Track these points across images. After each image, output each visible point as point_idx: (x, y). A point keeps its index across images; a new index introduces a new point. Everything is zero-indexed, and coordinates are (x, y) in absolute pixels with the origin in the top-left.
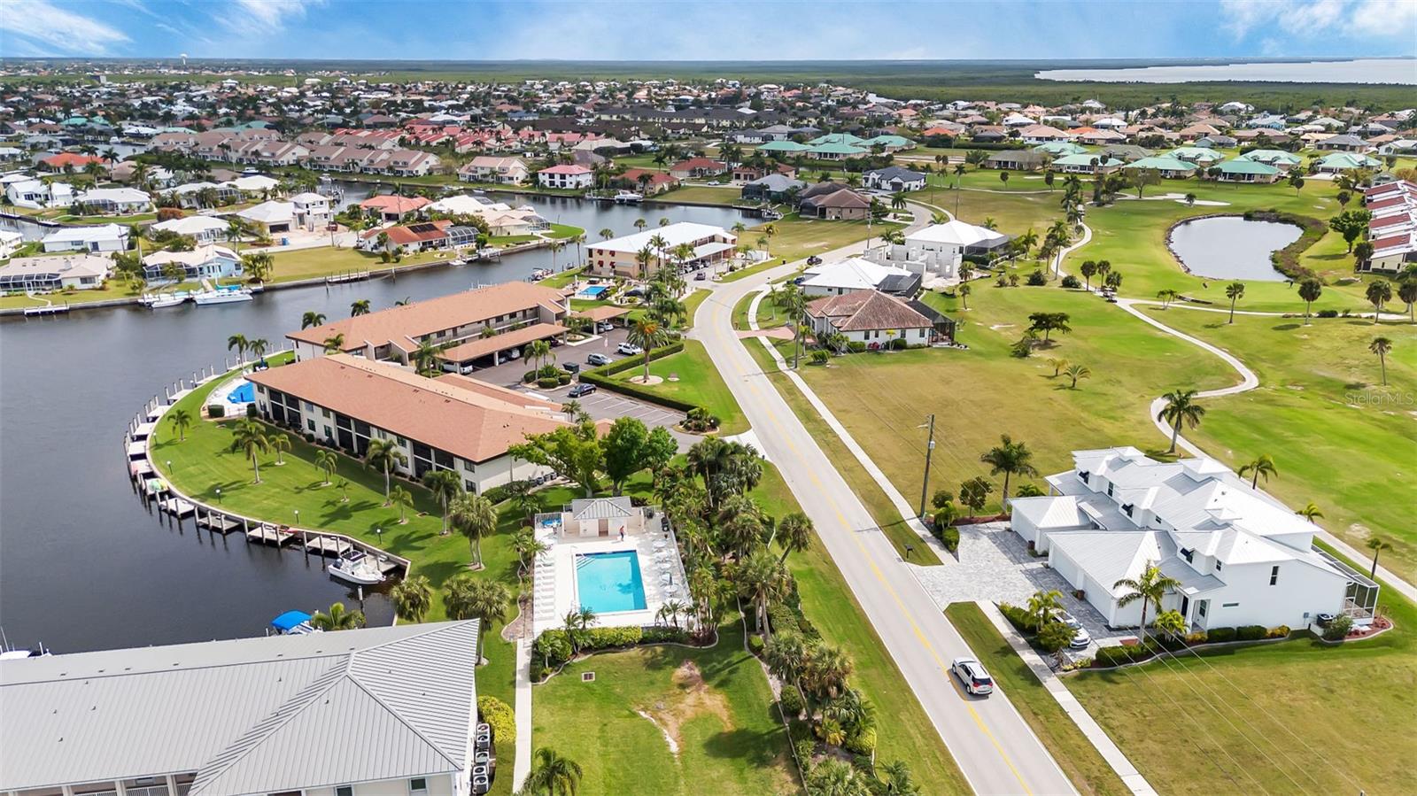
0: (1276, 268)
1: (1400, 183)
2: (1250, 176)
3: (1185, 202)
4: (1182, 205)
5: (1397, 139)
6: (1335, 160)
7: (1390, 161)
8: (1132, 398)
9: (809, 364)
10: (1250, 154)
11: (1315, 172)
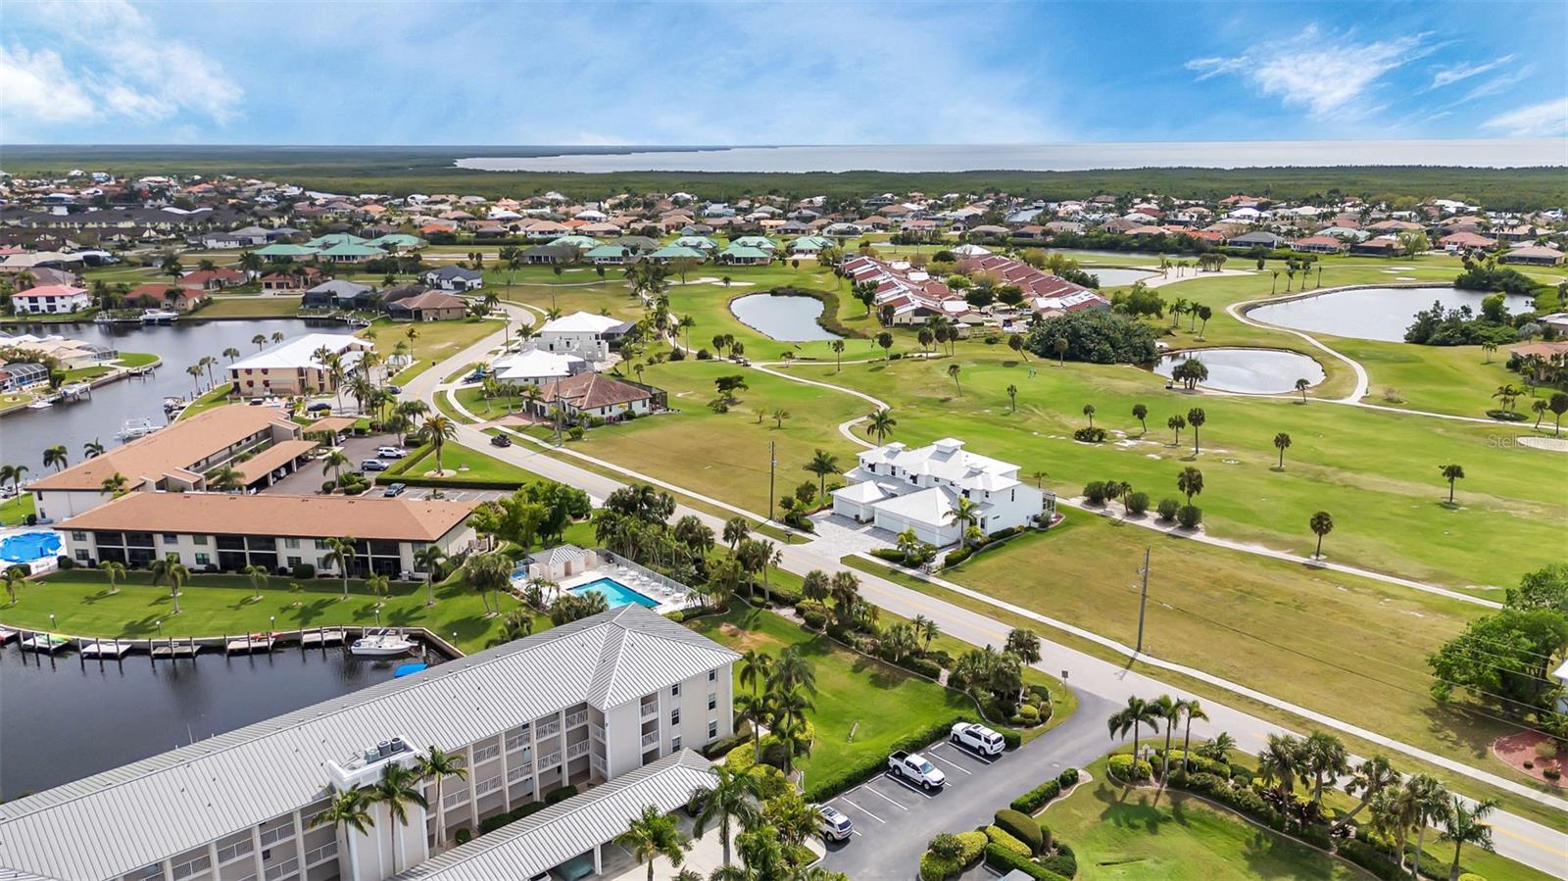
0: (828, 330)
1: (866, 258)
2: (752, 259)
3: (722, 284)
4: (722, 287)
5: (830, 224)
6: (803, 242)
7: (841, 242)
8: (824, 428)
9: (568, 440)
10: (740, 240)
11: (792, 254)
